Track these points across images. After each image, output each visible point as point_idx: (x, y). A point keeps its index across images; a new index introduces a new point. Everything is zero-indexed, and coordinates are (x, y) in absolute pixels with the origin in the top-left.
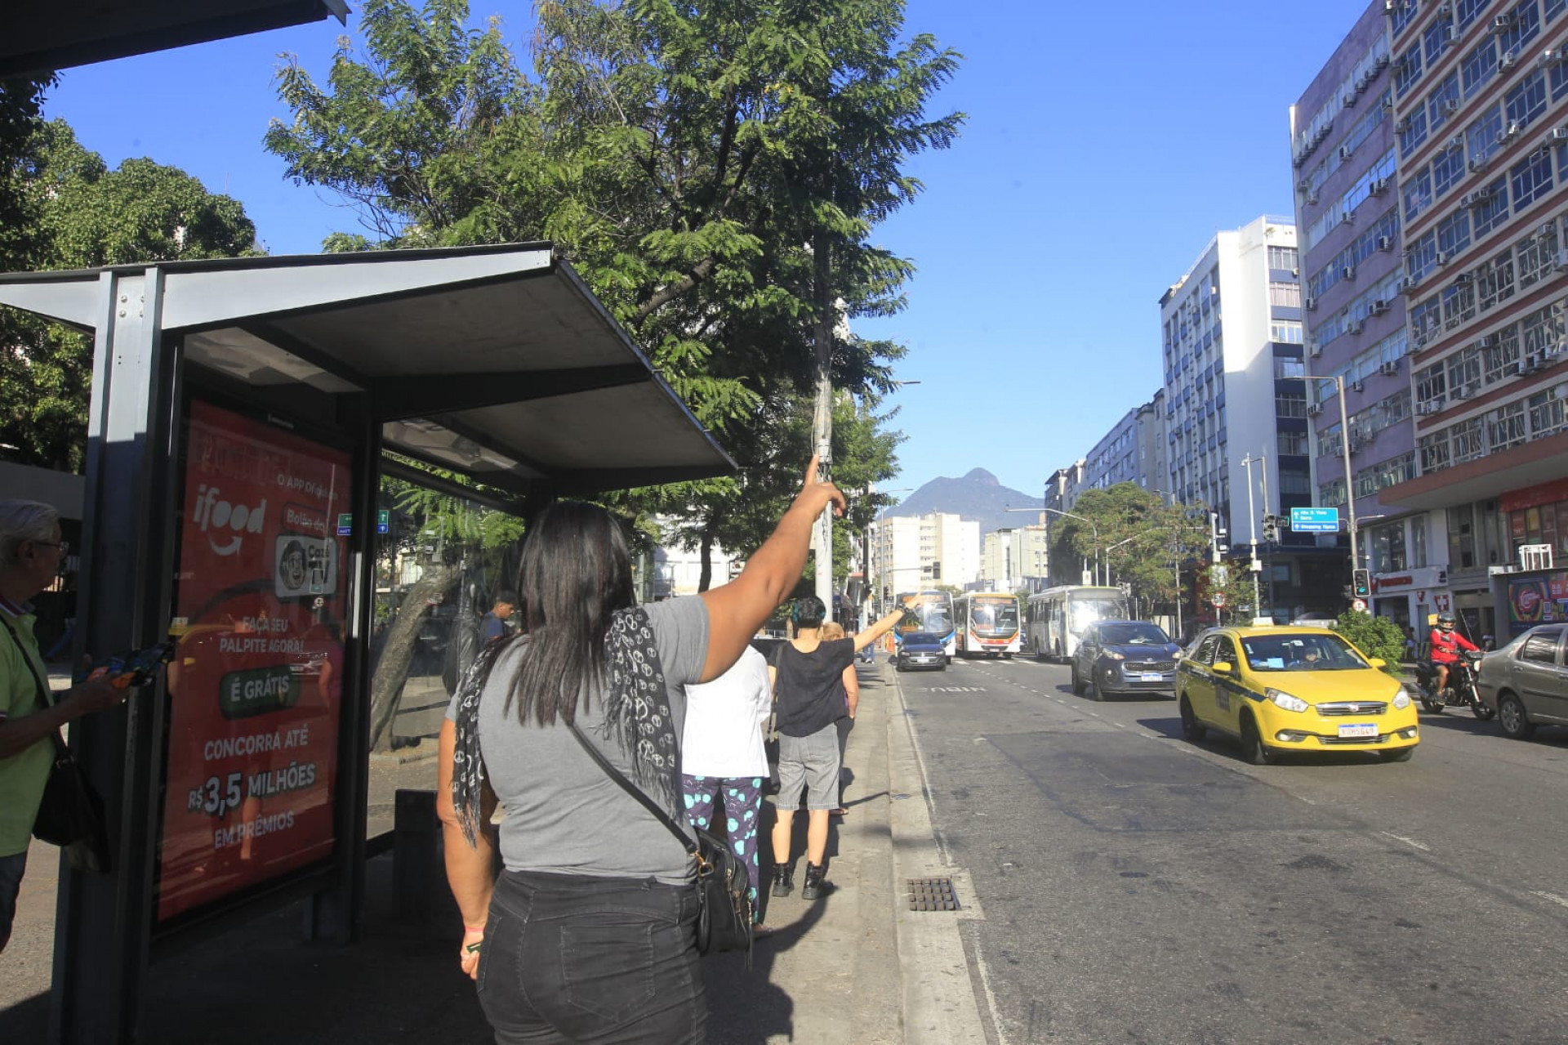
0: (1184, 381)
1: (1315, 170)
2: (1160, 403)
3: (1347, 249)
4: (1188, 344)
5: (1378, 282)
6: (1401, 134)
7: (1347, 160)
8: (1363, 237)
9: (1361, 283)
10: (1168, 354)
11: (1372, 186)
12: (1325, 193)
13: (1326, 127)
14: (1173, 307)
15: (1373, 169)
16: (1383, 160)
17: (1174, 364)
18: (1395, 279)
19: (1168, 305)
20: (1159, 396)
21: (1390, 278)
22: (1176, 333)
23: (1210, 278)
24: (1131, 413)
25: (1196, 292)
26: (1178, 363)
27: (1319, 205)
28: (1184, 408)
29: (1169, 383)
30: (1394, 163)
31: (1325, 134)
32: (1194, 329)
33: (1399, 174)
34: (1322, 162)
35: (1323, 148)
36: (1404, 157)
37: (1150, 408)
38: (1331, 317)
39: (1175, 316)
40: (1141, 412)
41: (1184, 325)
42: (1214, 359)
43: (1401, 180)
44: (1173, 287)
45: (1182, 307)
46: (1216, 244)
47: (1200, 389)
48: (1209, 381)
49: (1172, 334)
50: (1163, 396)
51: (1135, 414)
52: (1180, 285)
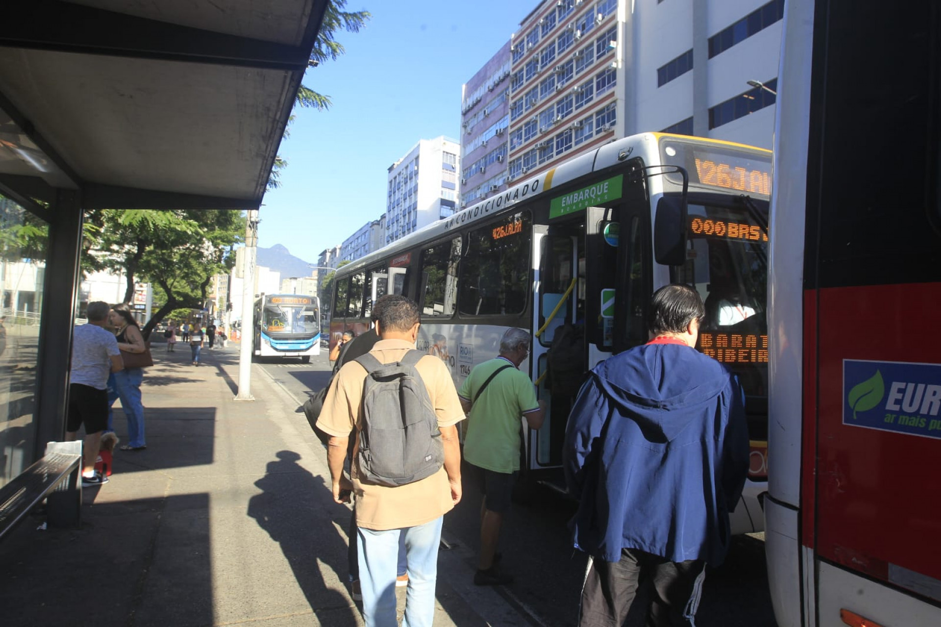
0: (397, 211)
1: (471, 118)
2: (383, 220)
3: (482, 158)
4: (401, 192)
5: (496, 175)
6: (512, 110)
7: (487, 116)
8: (490, 154)
9: (488, 175)
10: (390, 196)
11: (497, 131)
12: (475, 130)
13: (479, 99)
14: (394, 173)
15: (498, 123)
16: (503, 119)
17: (392, 201)
18: (503, 176)
19: (392, 172)
20: (383, 217)
21: (501, 175)
22: (395, 187)
23: (414, 160)
24: (368, 224)
25: (407, 167)
26: (394, 202)
27: (472, 135)
28: (395, 224)
29: (389, 211)
30: (507, 122)
31: (478, 102)
32: (404, 186)
33: (509, 128)
34: (475, 115)
35: (476, 109)
36: (512, 120)
37: (378, 223)
38: (472, 190)
39: (395, 178)
40: (373, 224)
41: (399, 183)
42: (413, 202)
43: (510, 131)
44: (396, 163)
45: (399, 174)
46: (419, 145)
47: (404, 216)
48: (409, 213)
49: (393, 187)
50: (385, 217)
51: (370, 225)
52: (399, 163)
